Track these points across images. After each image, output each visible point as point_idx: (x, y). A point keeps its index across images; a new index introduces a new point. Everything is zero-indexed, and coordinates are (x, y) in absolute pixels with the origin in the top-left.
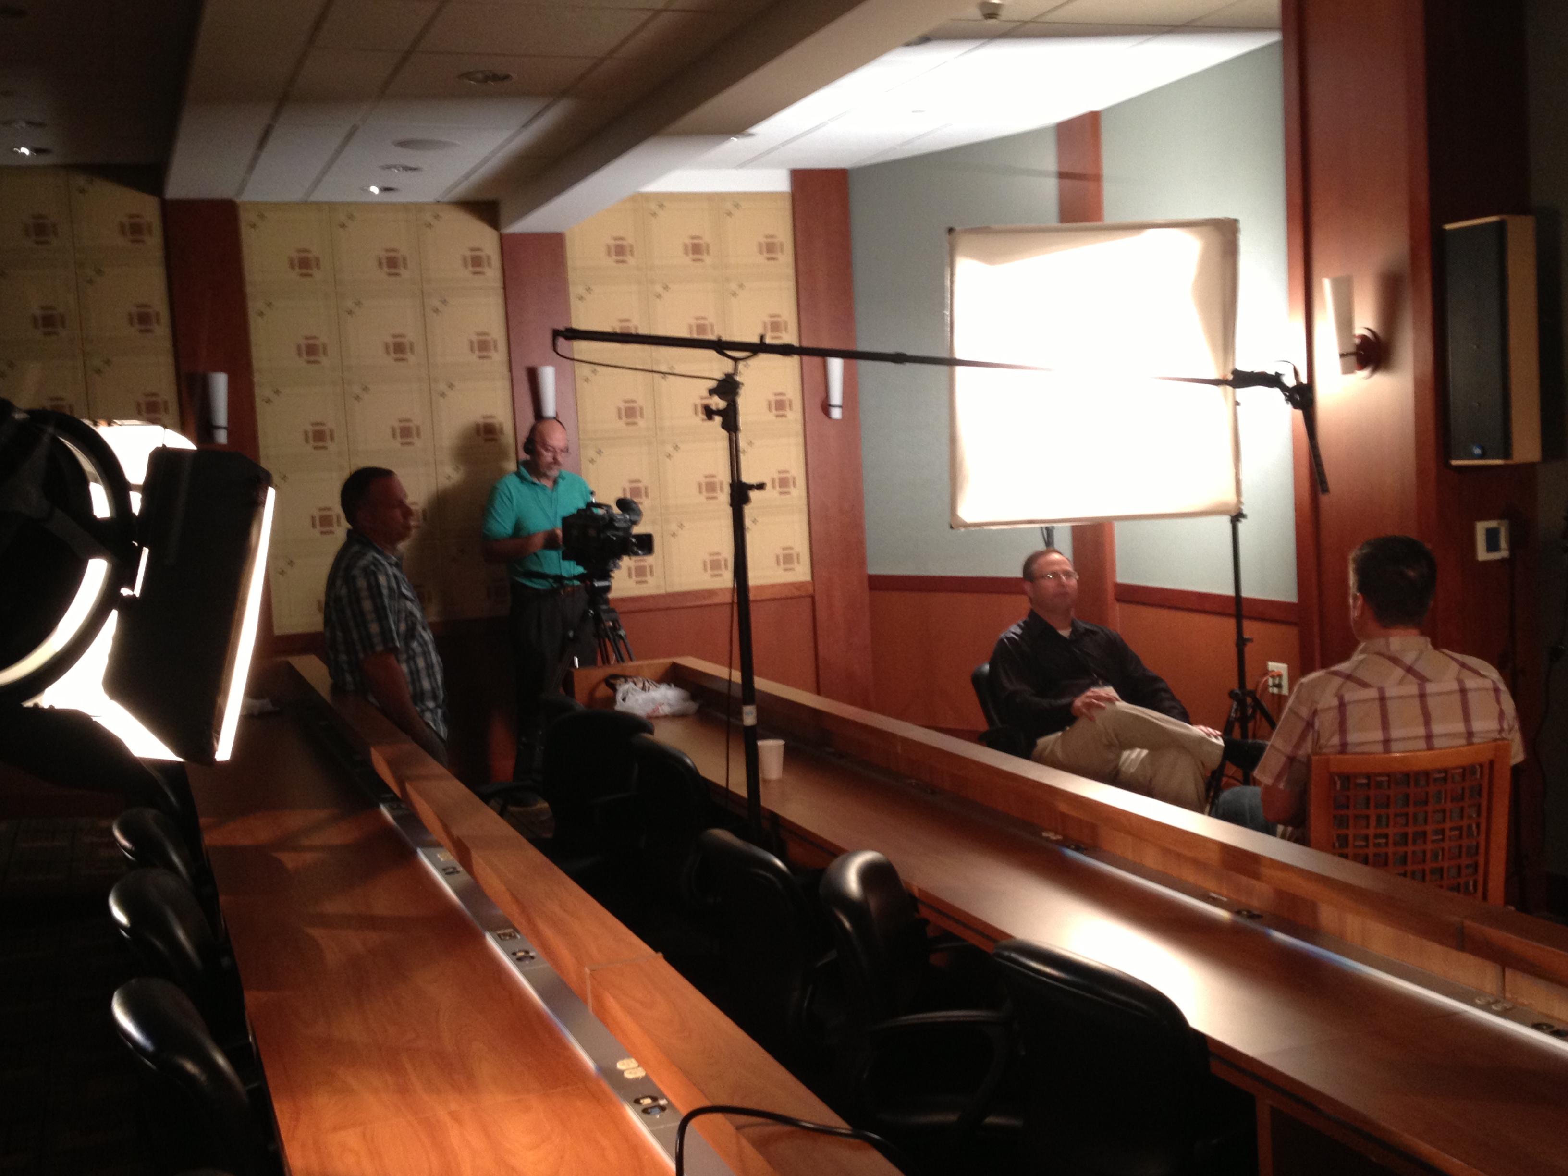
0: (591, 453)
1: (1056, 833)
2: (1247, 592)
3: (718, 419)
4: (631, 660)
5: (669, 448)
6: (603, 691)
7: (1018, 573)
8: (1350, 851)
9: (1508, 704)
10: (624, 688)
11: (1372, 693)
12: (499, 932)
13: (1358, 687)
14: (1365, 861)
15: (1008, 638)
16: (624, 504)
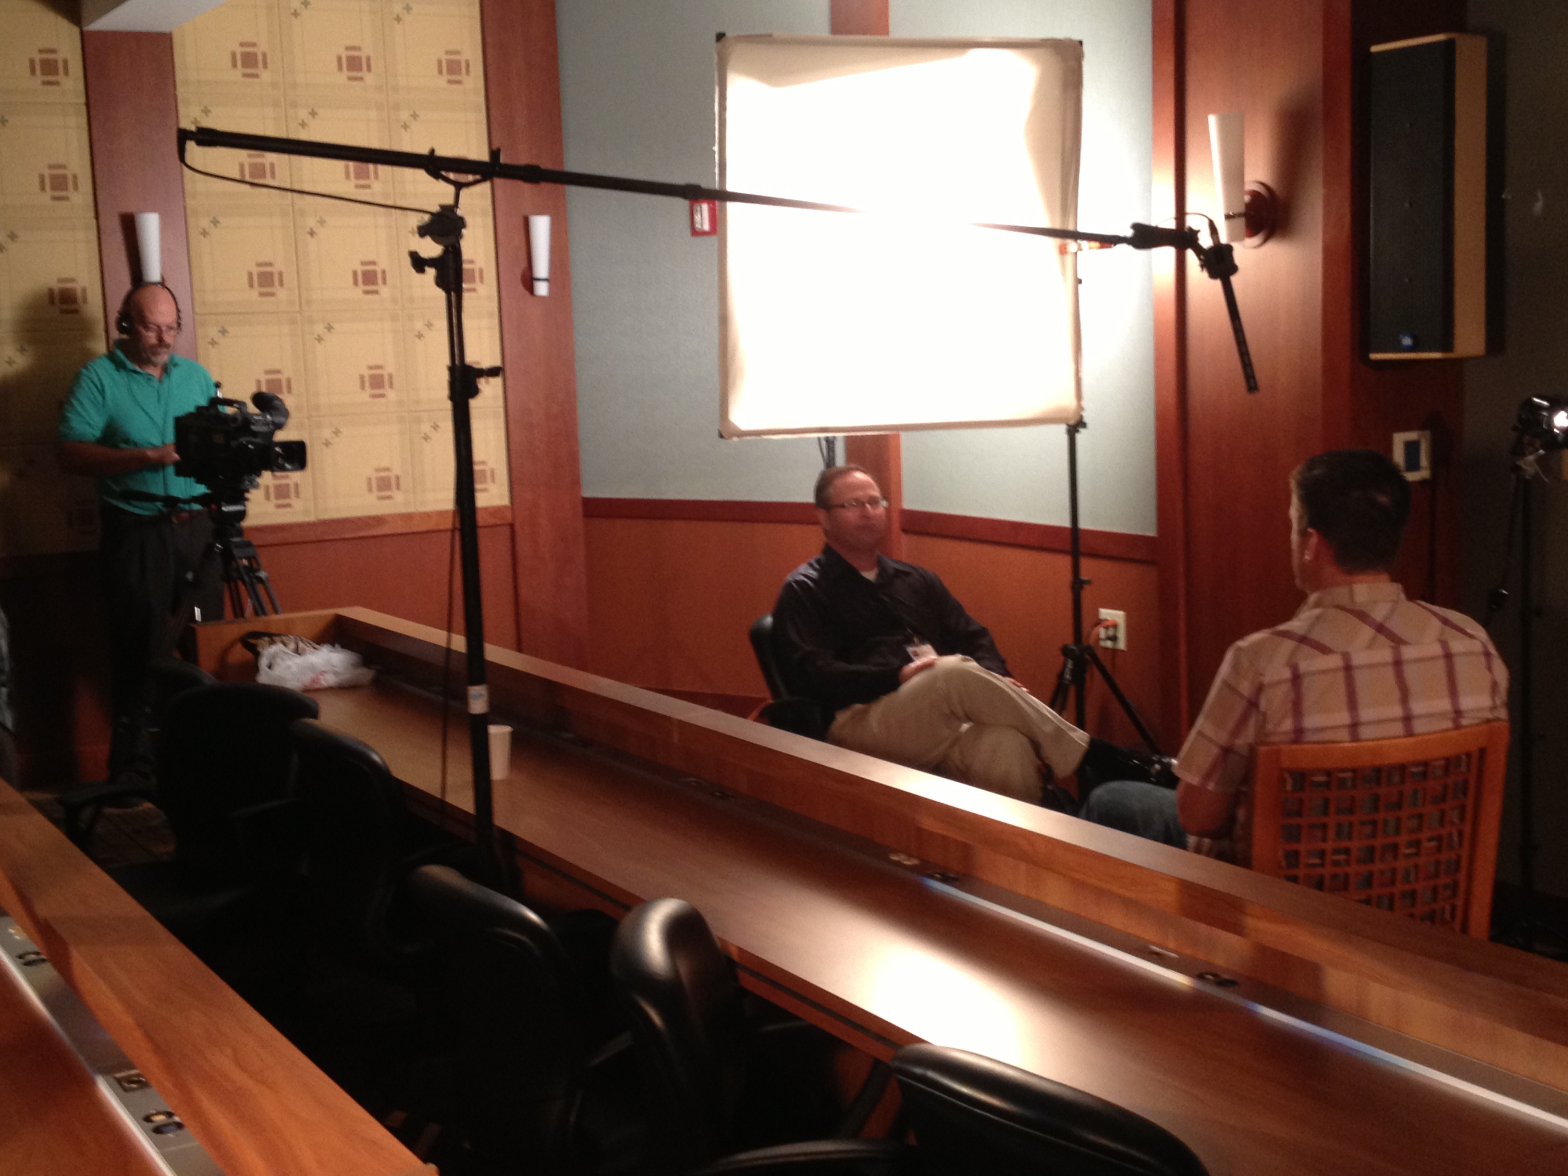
0: (213, 332)
1: (910, 856)
2: (1084, 524)
3: (431, 272)
4: (276, 612)
5: (319, 329)
6: (239, 654)
7: (809, 497)
8: (1301, 872)
9: (1501, 673)
10: (269, 651)
11: (1334, 661)
12: (118, 1075)
13: (1317, 652)
14: (1320, 885)
15: (797, 582)
16: (264, 401)
